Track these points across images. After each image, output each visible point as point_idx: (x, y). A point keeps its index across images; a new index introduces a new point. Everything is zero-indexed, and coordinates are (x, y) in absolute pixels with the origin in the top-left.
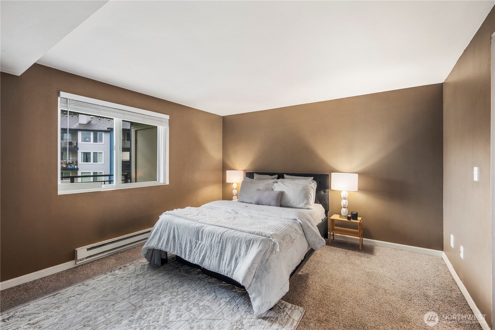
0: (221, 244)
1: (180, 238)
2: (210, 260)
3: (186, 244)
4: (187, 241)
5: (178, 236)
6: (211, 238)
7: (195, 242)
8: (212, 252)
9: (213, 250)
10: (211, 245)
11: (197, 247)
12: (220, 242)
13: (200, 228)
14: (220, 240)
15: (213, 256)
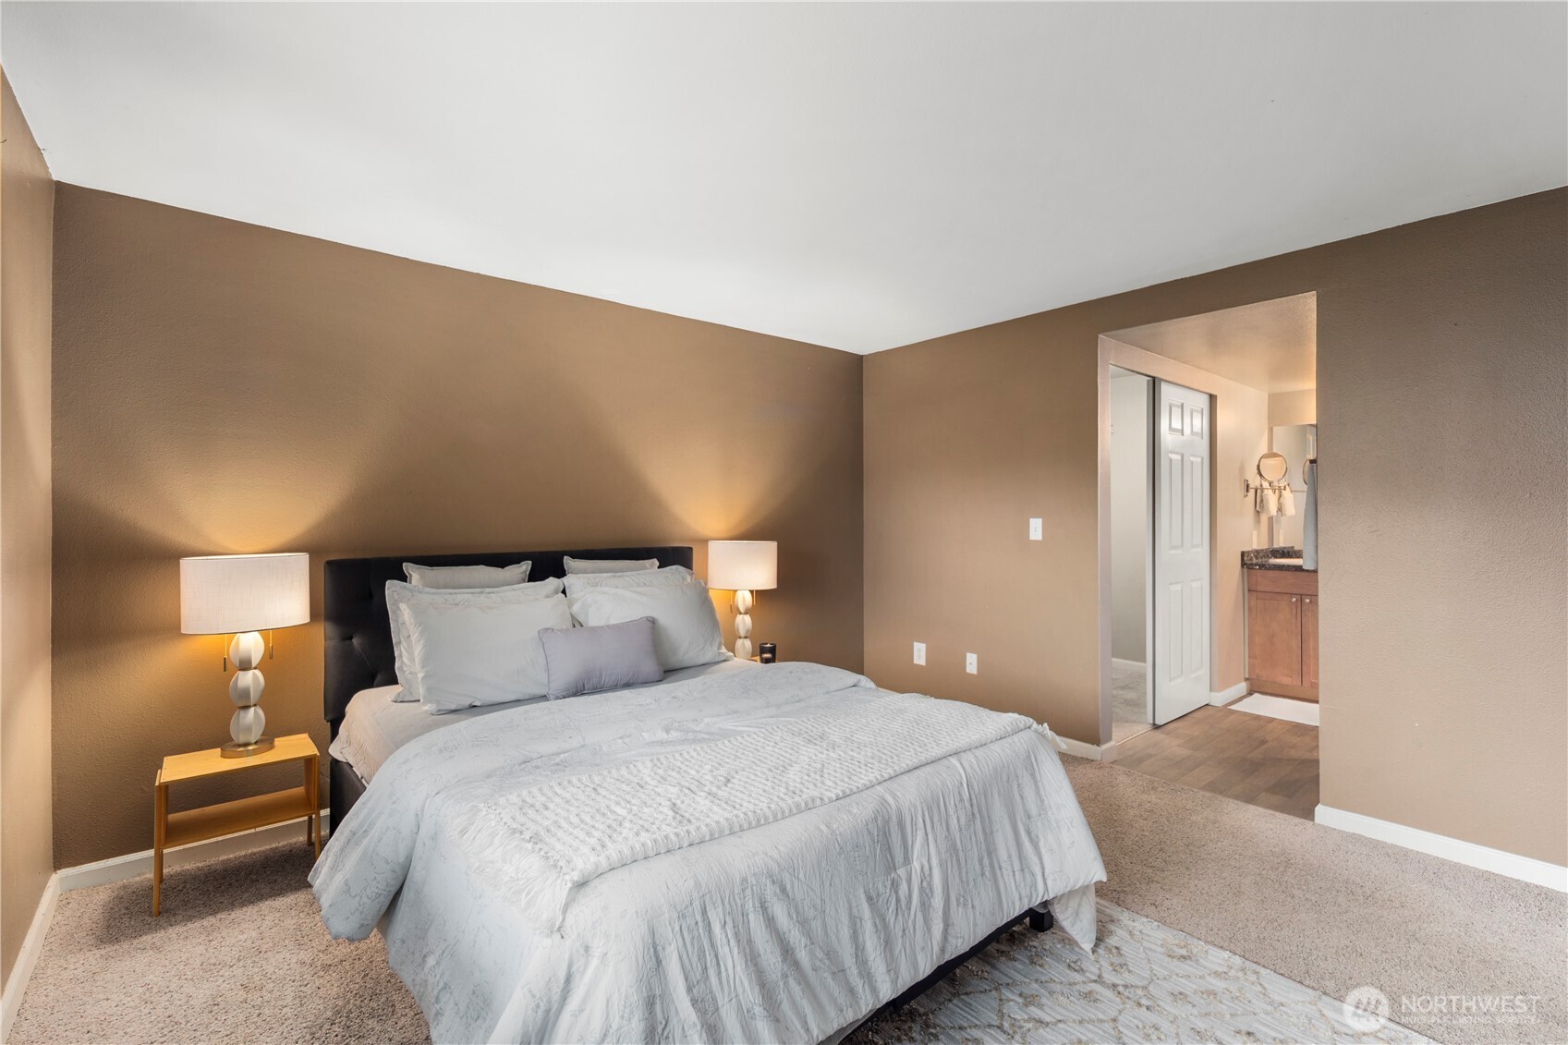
0: (978, 821)
1: (816, 925)
2: (970, 906)
3: (855, 935)
4: (855, 910)
5: (803, 923)
6: (944, 825)
7: (889, 887)
8: (964, 870)
9: (966, 861)
10: (954, 846)
11: (902, 903)
12: (973, 814)
13: (885, 811)
14: (972, 805)
15: (972, 884)
